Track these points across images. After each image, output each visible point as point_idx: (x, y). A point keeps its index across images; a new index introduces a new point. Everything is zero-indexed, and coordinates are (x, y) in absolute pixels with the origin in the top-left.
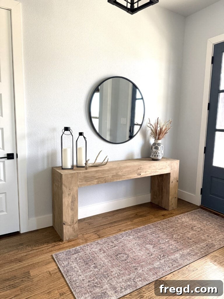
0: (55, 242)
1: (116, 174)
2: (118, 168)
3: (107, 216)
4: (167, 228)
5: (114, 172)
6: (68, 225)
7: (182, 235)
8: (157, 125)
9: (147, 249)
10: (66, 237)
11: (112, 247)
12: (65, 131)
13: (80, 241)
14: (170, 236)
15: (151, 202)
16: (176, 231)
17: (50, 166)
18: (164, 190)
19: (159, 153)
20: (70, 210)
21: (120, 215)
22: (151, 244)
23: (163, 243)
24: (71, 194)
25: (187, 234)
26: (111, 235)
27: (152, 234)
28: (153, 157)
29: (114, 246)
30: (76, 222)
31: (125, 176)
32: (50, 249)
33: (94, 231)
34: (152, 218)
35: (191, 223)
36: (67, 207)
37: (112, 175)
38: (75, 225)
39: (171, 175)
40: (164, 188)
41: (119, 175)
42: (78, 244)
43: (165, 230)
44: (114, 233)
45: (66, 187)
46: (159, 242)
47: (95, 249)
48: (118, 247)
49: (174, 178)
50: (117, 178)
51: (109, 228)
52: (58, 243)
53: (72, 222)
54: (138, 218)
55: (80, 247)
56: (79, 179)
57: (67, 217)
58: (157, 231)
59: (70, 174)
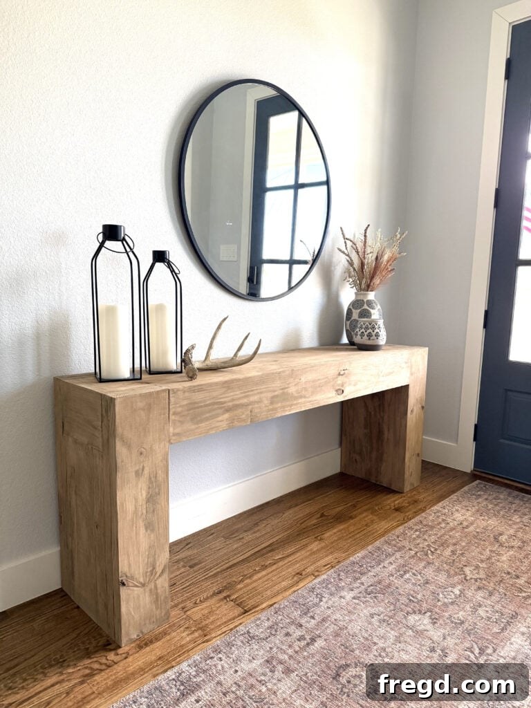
0: (88, 654)
1: (281, 391)
2: (287, 373)
4: (432, 550)
5: (277, 386)
6: (137, 586)
7: (485, 565)
8: (365, 248)
9: (418, 633)
10: (130, 630)
11: (304, 642)
12: (105, 238)
13: (184, 634)
14: (457, 574)
15: (340, 474)
16: (462, 554)
17: (47, 374)
18: (388, 435)
19: (380, 328)
20: (142, 531)
21: (274, 522)
22: (420, 612)
23: (453, 603)
24: (146, 468)
25: (498, 561)
26: (281, 597)
27: (402, 576)
29: (308, 637)
30: (163, 572)
31: (305, 397)
33: (215, 589)
34: (372, 522)
35: (485, 524)
36: (132, 520)
37: (270, 395)
38: (157, 582)
39: (411, 391)
40: (386, 429)
41: (288, 394)
42: (182, 652)
43: (430, 557)
44: (286, 589)
45: (129, 447)
46: (439, 601)
47: (250, 661)
48: (325, 640)
49: (417, 400)
50: (284, 404)
51: (264, 573)
52: (104, 661)
53: (148, 574)
54: (333, 527)
55: (190, 662)
56: (171, 413)
57: (131, 558)
58: (413, 561)
59: (140, 395)
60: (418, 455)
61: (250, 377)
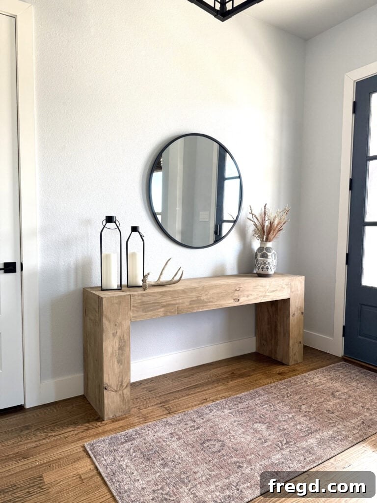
0: (89, 422)
1: (196, 298)
2: (200, 288)
3: (181, 377)
4: (289, 395)
5: (194, 295)
6: (112, 391)
7: (316, 405)
8: (265, 217)
9: (256, 431)
10: (109, 413)
11: (193, 428)
12: (107, 222)
13: (136, 419)
14: (296, 408)
15: (256, 352)
16: (305, 399)
17: (80, 286)
18: (280, 329)
19: (269, 264)
20: (116, 363)
22: (263, 423)
23: (284, 421)
24: (118, 332)
25: (326, 404)
26: (190, 409)
27: (262, 406)
28: (260, 271)
29: (196, 427)
30: (127, 386)
31: (212, 302)
32: (80, 435)
33: (158, 402)
34: (260, 379)
35: (331, 385)
36: (111, 357)
37: (190, 300)
38: (124, 391)
39: (292, 302)
40: (279, 325)
41: (201, 300)
42: (131, 425)
43: (285, 398)
44: (195, 406)
45: (110, 321)
46: (277, 419)
47: (163, 432)
48: (204, 429)
49: (297, 308)
50: (198, 305)
51: (187, 397)
52: (95, 425)
53: (119, 386)
54: (235, 379)
55: (134, 430)
56: (131, 306)
57: (110, 376)
58: (272, 400)
59: (116, 297)
60: (300, 342)
61: (176, 290)
